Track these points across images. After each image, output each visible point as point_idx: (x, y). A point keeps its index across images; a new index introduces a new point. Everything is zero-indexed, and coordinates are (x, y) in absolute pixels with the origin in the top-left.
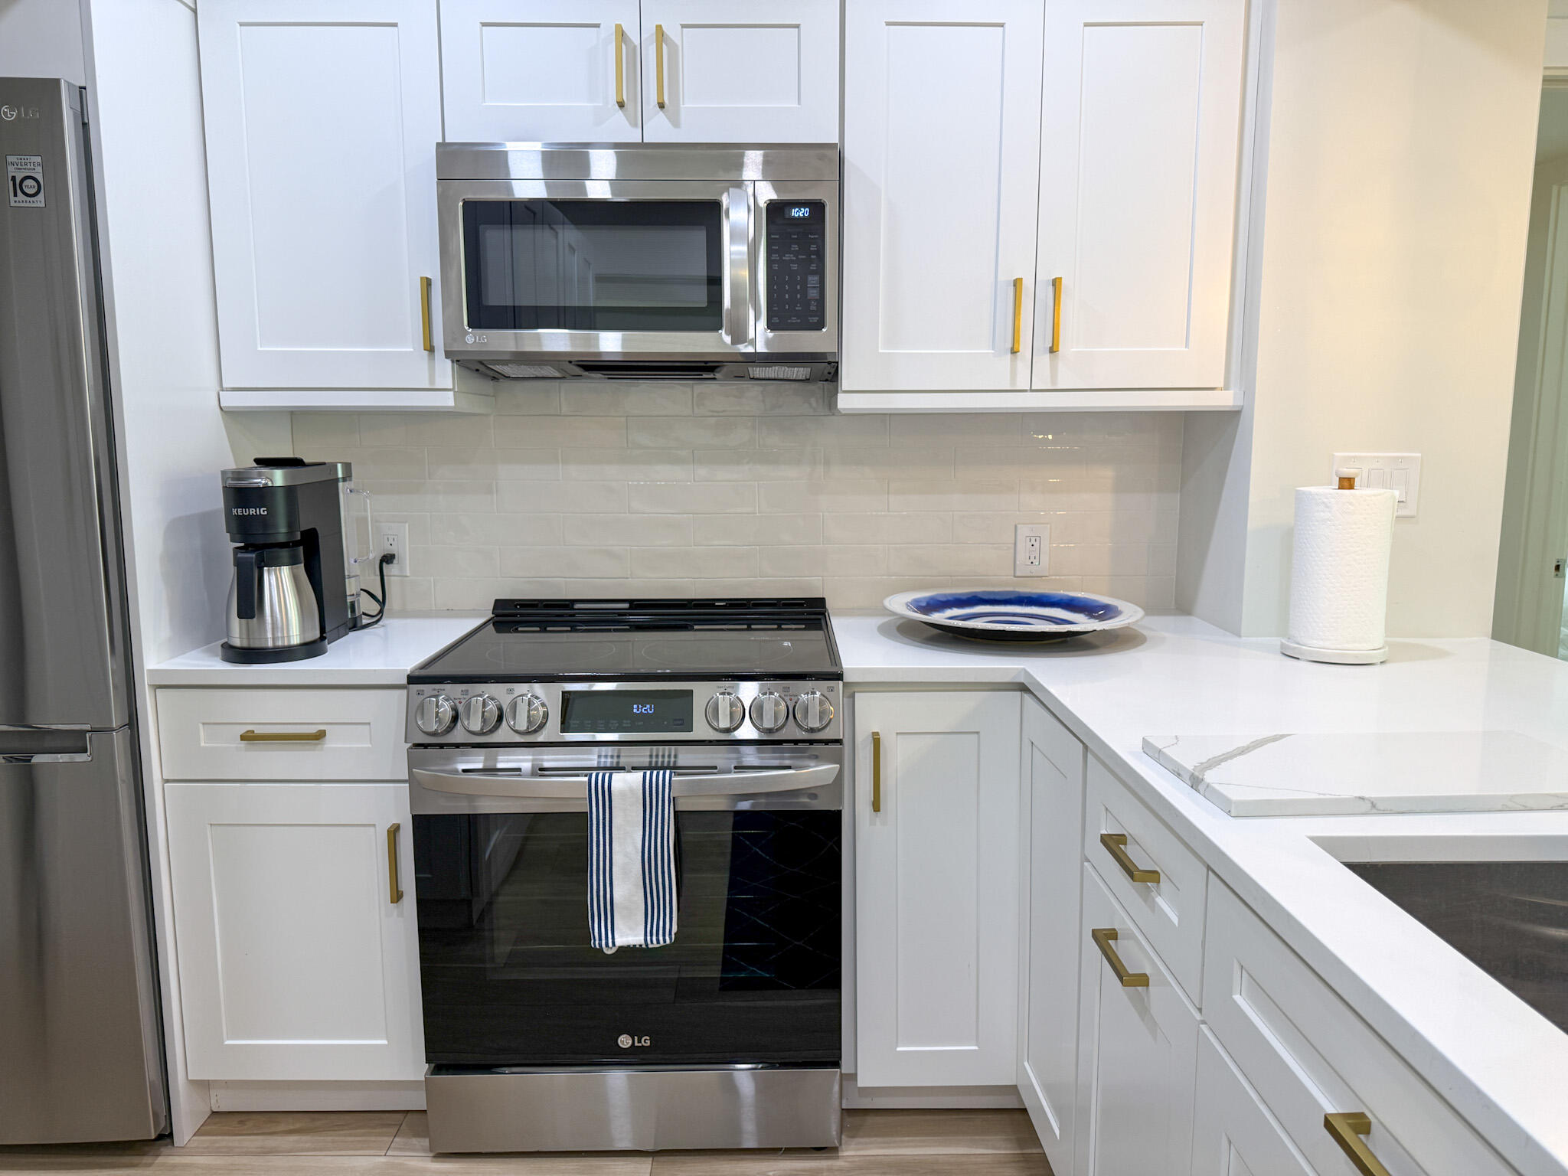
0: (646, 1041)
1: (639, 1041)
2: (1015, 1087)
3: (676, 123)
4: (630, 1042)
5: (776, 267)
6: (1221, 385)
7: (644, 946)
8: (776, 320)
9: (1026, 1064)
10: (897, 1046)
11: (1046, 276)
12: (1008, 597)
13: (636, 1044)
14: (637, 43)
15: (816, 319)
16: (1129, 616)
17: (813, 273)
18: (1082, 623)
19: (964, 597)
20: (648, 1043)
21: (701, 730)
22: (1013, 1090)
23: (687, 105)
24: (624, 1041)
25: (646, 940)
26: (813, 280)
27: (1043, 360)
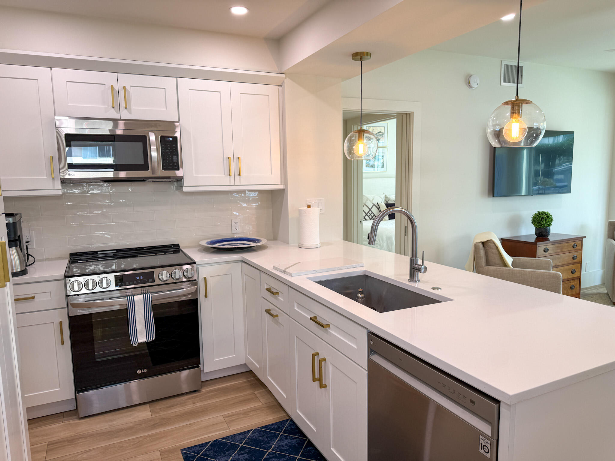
0: (145, 370)
1: (143, 371)
2: (245, 364)
3: (130, 113)
4: (141, 372)
5: (164, 153)
6: (280, 183)
7: (146, 342)
8: (165, 168)
9: (248, 356)
10: (214, 360)
11: (236, 156)
12: (231, 239)
13: (143, 372)
14: (117, 90)
15: (176, 167)
16: (264, 242)
17: (175, 155)
18: (252, 244)
19: (220, 240)
20: (146, 371)
21: (157, 282)
22: (245, 365)
23: (133, 108)
24: (139, 372)
25: (147, 340)
26: (175, 157)
27: (237, 177)
